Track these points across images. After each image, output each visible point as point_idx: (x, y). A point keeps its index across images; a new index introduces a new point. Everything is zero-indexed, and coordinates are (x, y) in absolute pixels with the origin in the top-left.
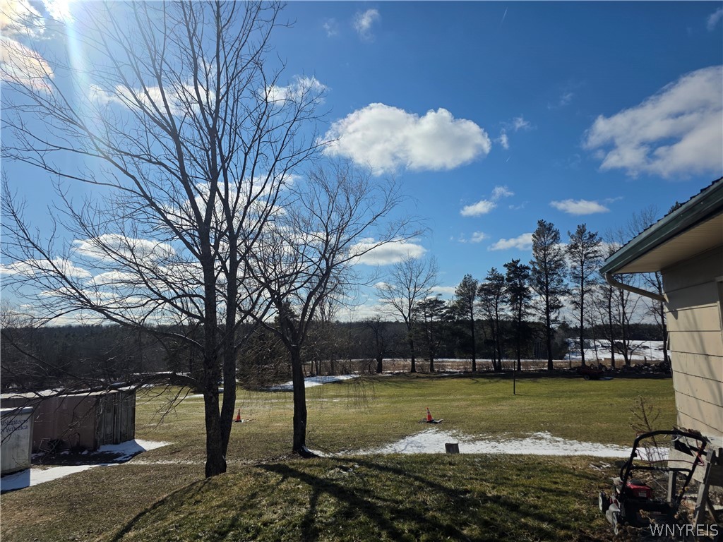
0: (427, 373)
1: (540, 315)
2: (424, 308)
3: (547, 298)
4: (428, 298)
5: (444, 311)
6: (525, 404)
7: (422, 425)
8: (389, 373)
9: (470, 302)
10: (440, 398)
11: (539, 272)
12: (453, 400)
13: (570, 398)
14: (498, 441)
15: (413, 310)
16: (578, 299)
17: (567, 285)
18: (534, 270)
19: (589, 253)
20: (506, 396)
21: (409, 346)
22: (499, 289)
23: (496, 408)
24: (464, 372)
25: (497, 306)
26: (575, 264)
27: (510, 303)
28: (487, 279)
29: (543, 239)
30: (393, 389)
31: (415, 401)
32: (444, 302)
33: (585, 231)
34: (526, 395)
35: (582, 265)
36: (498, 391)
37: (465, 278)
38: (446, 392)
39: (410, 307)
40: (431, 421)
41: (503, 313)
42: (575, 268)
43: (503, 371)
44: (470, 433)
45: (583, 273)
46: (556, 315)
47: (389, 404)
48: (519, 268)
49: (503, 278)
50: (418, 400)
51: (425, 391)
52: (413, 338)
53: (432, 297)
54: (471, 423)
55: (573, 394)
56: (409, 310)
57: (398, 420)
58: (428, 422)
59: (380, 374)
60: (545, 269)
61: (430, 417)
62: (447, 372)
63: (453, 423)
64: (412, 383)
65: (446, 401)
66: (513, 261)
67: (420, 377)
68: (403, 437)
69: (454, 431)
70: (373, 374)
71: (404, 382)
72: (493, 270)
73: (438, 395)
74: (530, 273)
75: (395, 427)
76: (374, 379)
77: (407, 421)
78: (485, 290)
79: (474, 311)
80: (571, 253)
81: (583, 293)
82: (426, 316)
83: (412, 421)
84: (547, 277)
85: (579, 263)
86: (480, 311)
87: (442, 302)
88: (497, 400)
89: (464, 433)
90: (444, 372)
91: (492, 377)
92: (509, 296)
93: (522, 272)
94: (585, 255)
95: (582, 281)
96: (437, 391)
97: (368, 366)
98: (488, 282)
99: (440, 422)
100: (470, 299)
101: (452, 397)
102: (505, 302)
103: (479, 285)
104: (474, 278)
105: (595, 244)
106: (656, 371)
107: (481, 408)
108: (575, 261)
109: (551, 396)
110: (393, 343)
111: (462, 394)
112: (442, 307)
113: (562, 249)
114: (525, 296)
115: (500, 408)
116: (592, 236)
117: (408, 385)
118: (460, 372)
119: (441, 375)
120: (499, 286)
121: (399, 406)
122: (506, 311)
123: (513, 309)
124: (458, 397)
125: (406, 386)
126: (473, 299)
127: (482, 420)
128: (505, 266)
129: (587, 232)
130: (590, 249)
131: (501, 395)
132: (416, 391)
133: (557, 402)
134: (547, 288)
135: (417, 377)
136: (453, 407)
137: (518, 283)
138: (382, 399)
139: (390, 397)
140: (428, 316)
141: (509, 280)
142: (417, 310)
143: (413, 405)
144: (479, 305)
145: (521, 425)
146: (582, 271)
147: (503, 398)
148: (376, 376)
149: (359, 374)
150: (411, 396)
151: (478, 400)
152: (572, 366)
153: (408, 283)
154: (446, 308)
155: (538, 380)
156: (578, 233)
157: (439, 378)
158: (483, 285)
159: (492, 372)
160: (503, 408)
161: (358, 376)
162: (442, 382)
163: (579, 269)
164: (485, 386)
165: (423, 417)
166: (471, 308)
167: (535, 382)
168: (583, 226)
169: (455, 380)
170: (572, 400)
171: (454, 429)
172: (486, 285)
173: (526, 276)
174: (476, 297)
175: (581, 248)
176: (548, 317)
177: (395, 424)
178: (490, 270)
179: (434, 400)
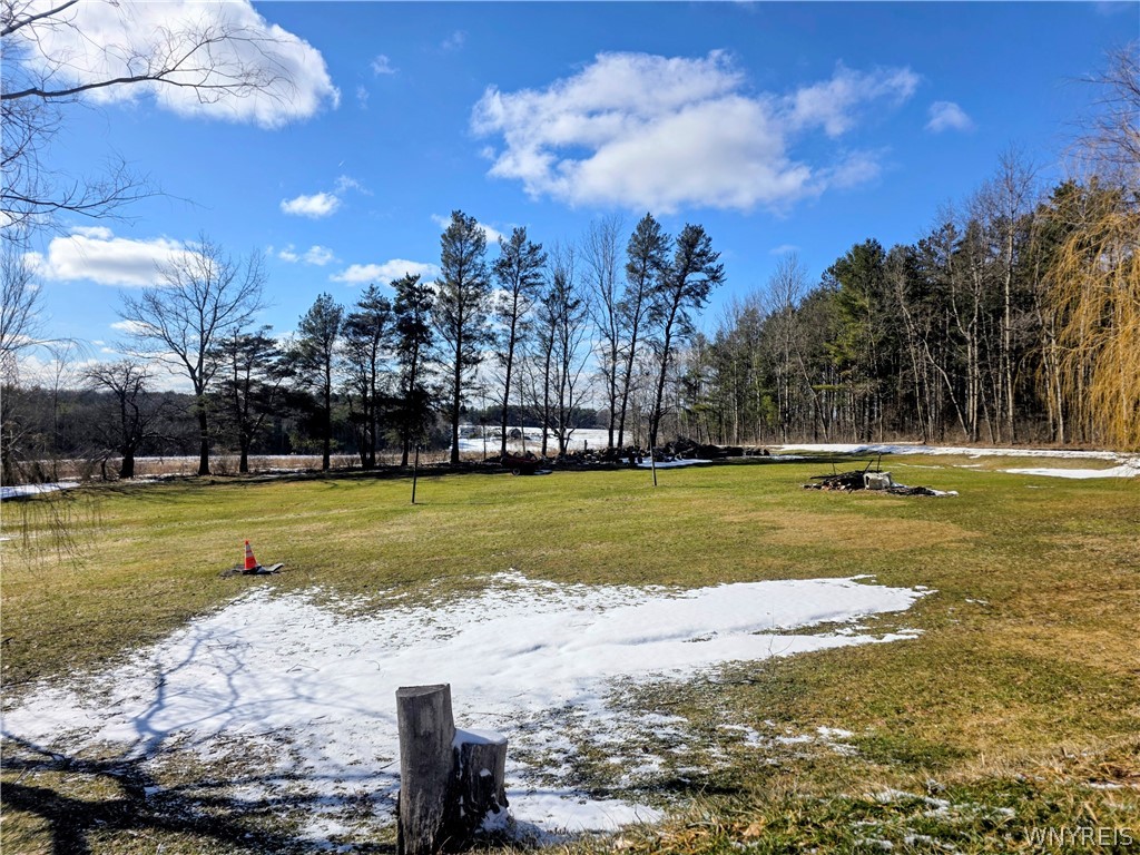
0: (233, 475)
1: (445, 374)
2: (233, 353)
3: (459, 346)
4: (243, 331)
5: (275, 359)
6: (438, 518)
7: (231, 582)
8: (151, 478)
9: (325, 345)
10: (266, 518)
11: (449, 301)
12: (296, 521)
13: (511, 504)
14: (428, 605)
15: (209, 353)
16: (505, 351)
17: (489, 328)
18: (442, 295)
19: (526, 277)
20: (400, 508)
21: (197, 425)
22: (380, 326)
23: (387, 531)
24: (307, 472)
25: (374, 356)
26: (505, 293)
27: (396, 351)
28: (360, 305)
29: (458, 245)
30: (158, 507)
31: (208, 529)
32: (275, 342)
33: (524, 239)
34: (433, 503)
35: (516, 296)
36: (379, 499)
37: (319, 300)
38: (279, 507)
39: (203, 347)
40: (253, 570)
41: (384, 368)
42: (506, 299)
43: (379, 468)
44: (355, 591)
45: (515, 309)
46: (472, 373)
47: (147, 539)
48: (417, 290)
49: (388, 305)
50: (216, 526)
51: (231, 508)
52: (205, 408)
53: (251, 330)
54: (350, 567)
55: (511, 498)
56: (201, 354)
57: (168, 573)
58: (245, 573)
59: (128, 481)
60: (460, 297)
61: (251, 560)
62: (273, 473)
63: (309, 570)
64: (201, 493)
65: (280, 523)
66: (408, 276)
67: (219, 483)
68: (182, 620)
69: (316, 590)
70: (113, 480)
71: (183, 492)
72: (373, 290)
73: (261, 512)
74: (435, 301)
75: (161, 594)
76: (112, 490)
77: (192, 575)
78: (356, 325)
79: (331, 364)
80: (501, 274)
81: (514, 340)
82: (236, 368)
83: (205, 574)
84: (461, 310)
85: (512, 292)
86: (343, 363)
87: (270, 343)
88: (385, 516)
89: (340, 590)
90: (268, 473)
91: (359, 477)
92: (396, 339)
93: (421, 298)
94: (522, 280)
95: (514, 321)
96: (259, 505)
97: (99, 465)
98: (361, 311)
99: (276, 571)
100: (326, 337)
101: (291, 516)
102: (389, 347)
103: (345, 316)
104: (337, 301)
105: (537, 264)
106: (602, 460)
107: (358, 532)
108: (505, 288)
109: (477, 502)
110: (161, 418)
111: (312, 509)
112: (270, 351)
113: (488, 265)
114: (424, 341)
115: (394, 529)
116: (533, 250)
117: (193, 498)
118: (299, 472)
119: (263, 478)
120: (380, 320)
121: (171, 540)
122: (390, 367)
123: (404, 362)
124: (305, 515)
125: (188, 500)
126: (333, 339)
127: (370, 557)
128: (394, 283)
129: (526, 242)
130: (530, 271)
131: (388, 506)
132: (211, 509)
133: (494, 512)
134: (460, 329)
135: (213, 483)
136: (296, 534)
137: (414, 316)
138: (127, 529)
139: (150, 523)
140: (241, 369)
141: (399, 310)
142: (218, 355)
143: (205, 536)
144: (342, 352)
145: (454, 562)
146: (515, 304)
147: (396, 512)
148: (118, 485)
149: (78, 481)
150: (199, 518)
151: (348, 518)
152: (488, 456)
153: (201, 299)
154: (278, 353)
155: (442, 478)
156: (513, 242)
157: (260, 481)
158: (352, 316)
159: (359, 469)
160: (400, 529)
161: (75, 485)
162: (265, 489)
163: (511, 302)
164: (353, 493)
165: (233, 562)
166: (327, 357)
167: (436, 482)
168: (522, 231)
169: (292, 485)
170: (515, 508)
171: (314, 583)
172: (357, 316)
173: (428, 306)
174: (338, 336)
175: (516, 268)
176: (458, 377)
177: (159, 586)
178: (368, 289)
179: (256, 523)
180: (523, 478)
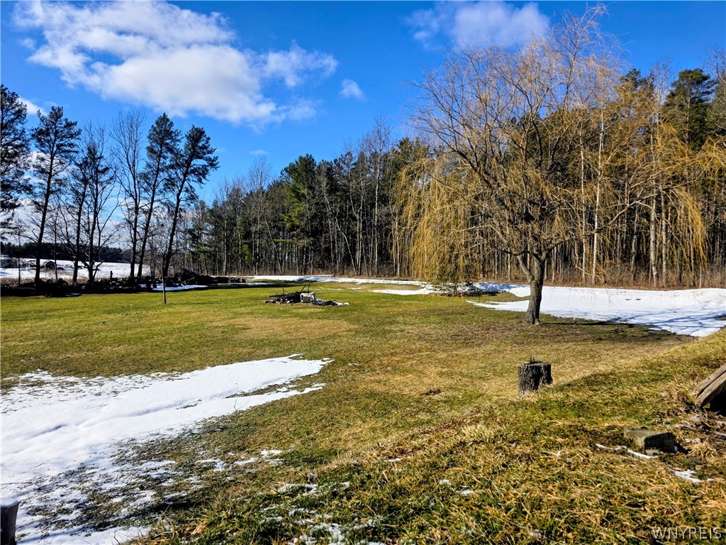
13: (42, 319)
16: (40, 200)
17: (27, 181)
19: (62, 145)
26: (42, 155)
33: (61, 116)
35: (52, 159)
42: (43, 159)
45: (51, 169)
55: (42, 315)
80: (39, 140)
81: (49, 192)
85: (49, 155)
94: (58, 147)
95: (50, 177)
105: (72, 136)
108: (42, 151)
113: (27, 132)
116: (69, 125)
129: (63, 118)
130: (66, 141)
133: (26, 326)
146: (52, 165)
156: (51, 116)
163: (48, 163)
168: (59, 110)
170: (45, 322)
175: (53, 137)
180: (55, 299)
